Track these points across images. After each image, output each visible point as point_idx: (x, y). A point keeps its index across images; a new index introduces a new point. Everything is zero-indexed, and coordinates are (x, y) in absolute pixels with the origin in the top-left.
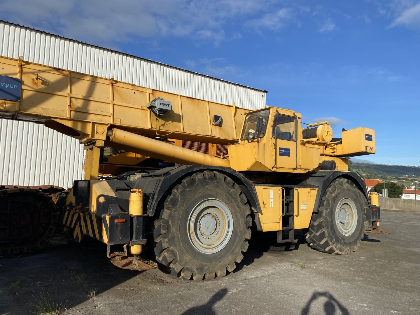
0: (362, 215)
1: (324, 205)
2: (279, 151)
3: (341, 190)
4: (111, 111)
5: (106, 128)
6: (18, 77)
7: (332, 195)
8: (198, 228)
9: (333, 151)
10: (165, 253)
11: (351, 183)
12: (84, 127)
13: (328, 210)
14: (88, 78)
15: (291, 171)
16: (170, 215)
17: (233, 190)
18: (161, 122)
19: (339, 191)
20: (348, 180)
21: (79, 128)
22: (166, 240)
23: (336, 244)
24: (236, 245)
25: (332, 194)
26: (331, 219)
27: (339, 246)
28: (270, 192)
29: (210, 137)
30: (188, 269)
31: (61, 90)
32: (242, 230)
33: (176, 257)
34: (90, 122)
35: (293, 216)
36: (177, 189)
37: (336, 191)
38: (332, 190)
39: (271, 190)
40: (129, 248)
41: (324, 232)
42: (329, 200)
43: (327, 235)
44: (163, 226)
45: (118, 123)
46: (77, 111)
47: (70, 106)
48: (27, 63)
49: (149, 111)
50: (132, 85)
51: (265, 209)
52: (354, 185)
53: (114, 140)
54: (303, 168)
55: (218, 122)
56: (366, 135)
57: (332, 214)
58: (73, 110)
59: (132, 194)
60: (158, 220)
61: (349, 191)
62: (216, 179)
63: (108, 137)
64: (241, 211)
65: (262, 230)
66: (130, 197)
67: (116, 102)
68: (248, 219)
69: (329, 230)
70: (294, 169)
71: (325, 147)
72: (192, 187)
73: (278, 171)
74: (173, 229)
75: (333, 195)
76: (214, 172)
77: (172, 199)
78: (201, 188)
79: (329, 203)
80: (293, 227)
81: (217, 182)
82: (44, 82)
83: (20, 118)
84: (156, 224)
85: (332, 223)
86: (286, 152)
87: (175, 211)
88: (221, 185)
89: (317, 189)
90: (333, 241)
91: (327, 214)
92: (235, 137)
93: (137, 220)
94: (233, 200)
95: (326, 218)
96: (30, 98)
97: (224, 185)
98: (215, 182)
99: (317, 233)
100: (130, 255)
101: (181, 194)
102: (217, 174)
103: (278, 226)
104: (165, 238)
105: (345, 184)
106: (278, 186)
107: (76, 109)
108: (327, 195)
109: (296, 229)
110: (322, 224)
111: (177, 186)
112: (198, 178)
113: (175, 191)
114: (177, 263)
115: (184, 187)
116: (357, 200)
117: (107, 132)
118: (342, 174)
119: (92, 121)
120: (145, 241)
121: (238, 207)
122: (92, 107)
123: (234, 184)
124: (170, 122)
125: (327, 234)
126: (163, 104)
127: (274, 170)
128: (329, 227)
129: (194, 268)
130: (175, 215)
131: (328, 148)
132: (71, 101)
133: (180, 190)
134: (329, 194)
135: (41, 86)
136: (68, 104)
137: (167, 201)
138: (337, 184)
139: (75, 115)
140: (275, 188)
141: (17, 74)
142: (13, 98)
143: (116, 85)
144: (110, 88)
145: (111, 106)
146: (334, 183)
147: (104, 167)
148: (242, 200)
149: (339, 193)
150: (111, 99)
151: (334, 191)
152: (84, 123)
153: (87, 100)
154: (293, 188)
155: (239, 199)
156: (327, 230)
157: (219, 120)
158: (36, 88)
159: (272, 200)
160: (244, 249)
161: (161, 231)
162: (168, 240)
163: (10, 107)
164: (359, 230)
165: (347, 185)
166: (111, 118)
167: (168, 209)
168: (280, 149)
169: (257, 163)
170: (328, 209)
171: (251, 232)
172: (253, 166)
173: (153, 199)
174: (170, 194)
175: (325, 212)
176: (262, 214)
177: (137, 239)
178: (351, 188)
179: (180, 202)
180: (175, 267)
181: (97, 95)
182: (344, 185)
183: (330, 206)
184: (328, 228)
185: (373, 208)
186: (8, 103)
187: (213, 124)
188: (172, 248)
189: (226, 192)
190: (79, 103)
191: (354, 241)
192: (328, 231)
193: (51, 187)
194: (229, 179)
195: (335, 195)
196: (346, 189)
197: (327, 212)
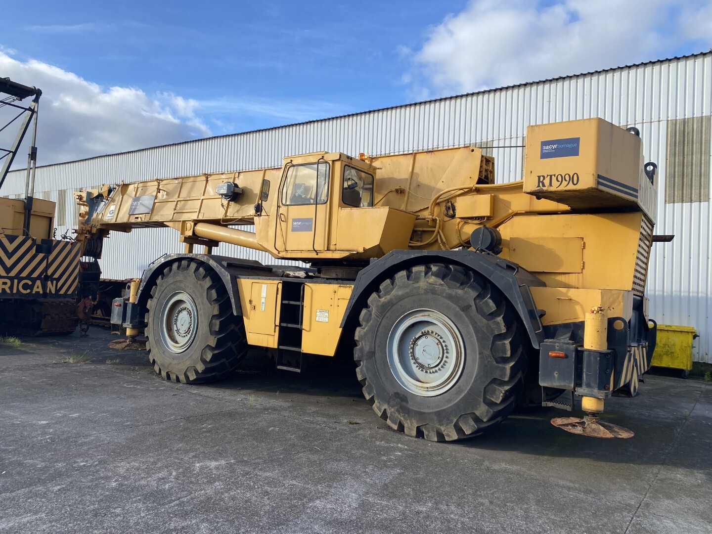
2: (293, 225)
4: (199, 207)
5: (192, 224)
7: (380, 299)
8: (175, 323)
12: (179, 226)
13: (366, 328)
14: (192, 179)
31: (173, 196)
37: (393, 291)
38: (384, 289)
39: (263, 285)
45: (201, 218)
51: (253, 311)
54: (342, 248)
56: (546, 143)
59: (132, 283)
61: (434, 294)
64: (205, 310)
65: (247, 341)
67: (204, 197)
70: (319, 252)
73: (289, 256)
75: (383, 299)
79: (371, 315)
80: (301, 348)
82: (167, 193)
89: (353, 287)
103: (271, 341)
106: (278, 279)
109: (304, 352)
119: (182, 220)
122: (189, 206)
124: (246, 205)
127: (281, 255)
132: (176, 205)
134: (375, 298)
135: (165, 197)
136: (174, 208)
138: (401, 277)
139: (175, 217)
140: (271, 281)
141: (155, 191)
142: (149, 211)
143: (210, 178)
144: (205, 182)
150: (202, 194)
152: (179, 222)
153: (186, 201)
154: (303, 284)
158: (162, 199)
159: (263, 300)
160: (207, 358)
163: (147, 218)
166: (197, 214)
168: (294, 220)
176: (248, 318)
181: (194, 194)
182: (422, 280)
185: (549, 348)
186: (146, 215)
189: (193, 285)
190: (181, 205)
194: (200, 269)
195: (386, 300)
196: (425, 290)
197: (363, 332)
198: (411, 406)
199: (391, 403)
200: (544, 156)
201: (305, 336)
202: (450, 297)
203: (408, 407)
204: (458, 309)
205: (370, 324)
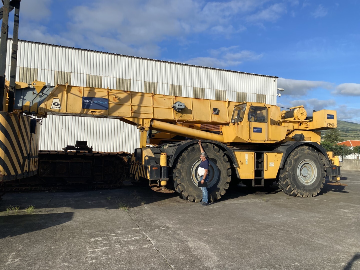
1: (287, 164)
2: (253, 130)
3: (302, 154)
4: (152, 111)
5: (150, 120)
6: (107, 97)
8: (198, 174)
9: (307, 126)
10: (179, 186)
12: (138, 121)
13: (291, 167)
14: (140, 94)
15: (263, 142)
16: (181, 167)
17: (219, 153)
18: (180, 114)
19: (300, 155)
20: (309, 147)
21: (136, 122)
22: (179, 179)
23: (297, 190)
24: (220, 185)
25: (294, 157)
26: (293, 173)
27: (299, 191)
28: (246, 155)
29: (210, 122)
30: (192, 196)
31: (126, 102)
32: (225, 176)
33: (185, 189)
34: (141, 118)
35: (263, 171)
36: (185, 153)
37: (298, 155)
38: (294, 154)
39: (246, 154)
40: (160, 182)
41: (288, 181)
42: (292, 161)
43: (289, 183)
44: (177, 172)
45: (156, 117)
46: (135, 112)
47: (131, 110)
48: (111, 90)
49: (173, 109)
50: (163, 95)
51: (242, 165)
53: (154, 127)
54: (273, 140)
55: (216, 112)
56: (328, 115)
57: (294, 170)
58: (133, 112)
59: (161, 155)
60: (175, 169)
61: (309, 155)
62: (208, 147)
63: (151, 125)
64: (224, 166)
65: (240, 178)
66: (160, 157)
67: (154, 106)
68: (228, 171)
69: (292, 180)
70: (265, 141)
71: (299, 124)
72: (193, 152)
73: (253, 142)
74: (183, 174)
76: (207, 143)
77: (182, 158)
78: (198, 153)
79: (292, 163)
80: (264, 177)
81: (208, 149)
82: (119, 99)
83: (108, 117)
84: (174, 171)
85: (294, 176)
86: (259, 130)
87: (184, 164)
88: (211, 151)
89: (282, 153)
90: (295, 188)
92: (228, 121)
93: (164, 168)
94: (218, 159)
95: (289, 173)
96: (112, 107)
97: (213, 151)
98: (207, 149)
99: (283, 182)
100: (160, 186)
101: (187, 155)
102: (208, 145)
103: (252, 176)
104: (179, 178)
105: (306, 150)
106: (252, 152)
107: (134, 111)
108: (290, 157)
109: (265, 178)
110: (286, 176)
111: (185, 151)
112: (197, 147)
113: (184, 154)
114: (185, 192)
115: (189, 152)
117: (150, 123)
118: (303, 143)
119: (142, 118)
120: (168, 179)
121: (222, 163)
122: (142, 110)
123: (219, 151)
124: (185, 114)
126: (180, 105)
127: (249, 141)
129: (195, 195)
130: (184, 166)
131: (303, 124)
132: (132, 108)
133: (186, 154)
134: (292, 157)
135: (117, 101)
136: (130, 109)
137: (179, 159)
138: (299, 150)
139: (134, 115)
140: (250, 152)
141: (106, 96)
142: (105, 109)
143: (155, 96)
144: (152, 98)
145: (152, 108)
146: (297, 149)
147: (152, 140)
148: (225, 160)
150: (152, 104)
151: (296, 155)
152: (139, 119)
153: (139, 106)
154: (263, 153)
155: (222, 159)
157: (217, 111)
158: (115, 102)
159: (247, 160)
160: (226, 188)
161: (177, 175)
162: (180, 179)
163: (104, 113)
164: (318, 181)
165: (308, 150)
166: (152, 115)
167: (180, 163)
168: (254, 128)
169: (237, 138)
171: (231, 178)
172: (235, 139)
173: (172, 158)
174: (181, 156)
175: (288, 169)
176: (239, 168)
177: (164, 178)
178: (312, 153)
179: (186, 160)
180: (185, 194)
181: (144, 103)
183: (293, 165)
184: (290, 179)
185: (332, 167)
186: (103, 111)
187: (213, 114)
188: (182, 184)
189: (214, 155)
190: (135, 108)
191: (313, 189)
192: (290, 181)
193: (124, 153)
194: (216, 147)
195: (296, 157)
196: (307, 154)
197: (290, 168)
198: (306, 188)
199: (301, 189)
200: (328, 118)
201: (265, 172)
202: (313, 155)
203: (306, 189)
204: (315, 159)
205: (292, 166)
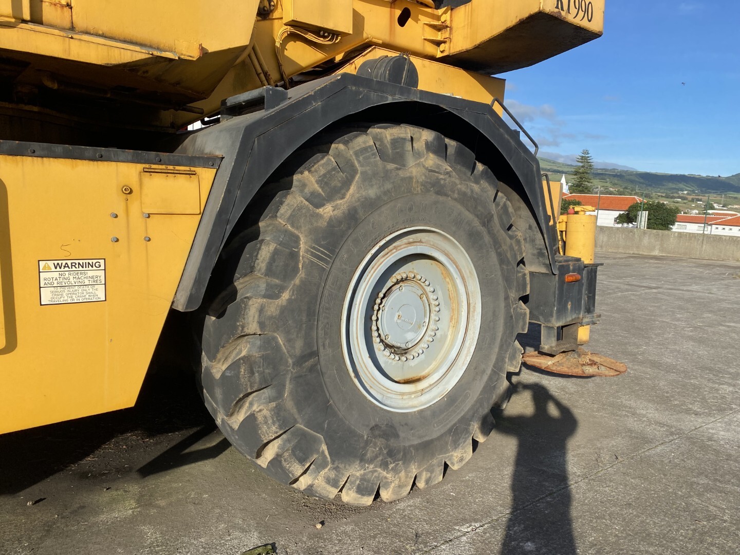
0: (508, 306)
1: (252, 269)
3: (388, 186)
7: (321, 210)
9: (439, 35)
11: (459, 153)
13: (286, 296)
19: (372, 192)
20: (437, 139)
23: (336, 469)
25: (321, 205)
26: (299, 344)
27: (355, 471)
37: (353, 189)
38: (322, 182)
42: (297, 240)
52: (480, 167)
57: (312, 314)
61: (438, 193)
69: (289, 404)
71: (398, 13)
75: (327, 211)
79: (294, 256)
85: (309, 364)
90: (315, 456)
91: (271, 318)
95: (266, 342)
105: (417, 155)
108: (286, 210)
110: (237, 376)
116: (487, 238)
125: (274, 428)
128: (288, 387)
134: (300, 208)
138: (364, 150)
146: (346, 143)
149: (371, 205)
151: (334, 193)
156: (273, 404)
165: (431, 160)
170: (282, 289)
175: (261, 310)
178: (455, 178)
182: (411, 162)
183: (302, 274)
184: (280, 395)
195: (338, 213)
196: (424, 184)
197: (273, 307)
198: (405, 439)
199: (367, 454)
204: (476, 222)
205: (297, 281)
